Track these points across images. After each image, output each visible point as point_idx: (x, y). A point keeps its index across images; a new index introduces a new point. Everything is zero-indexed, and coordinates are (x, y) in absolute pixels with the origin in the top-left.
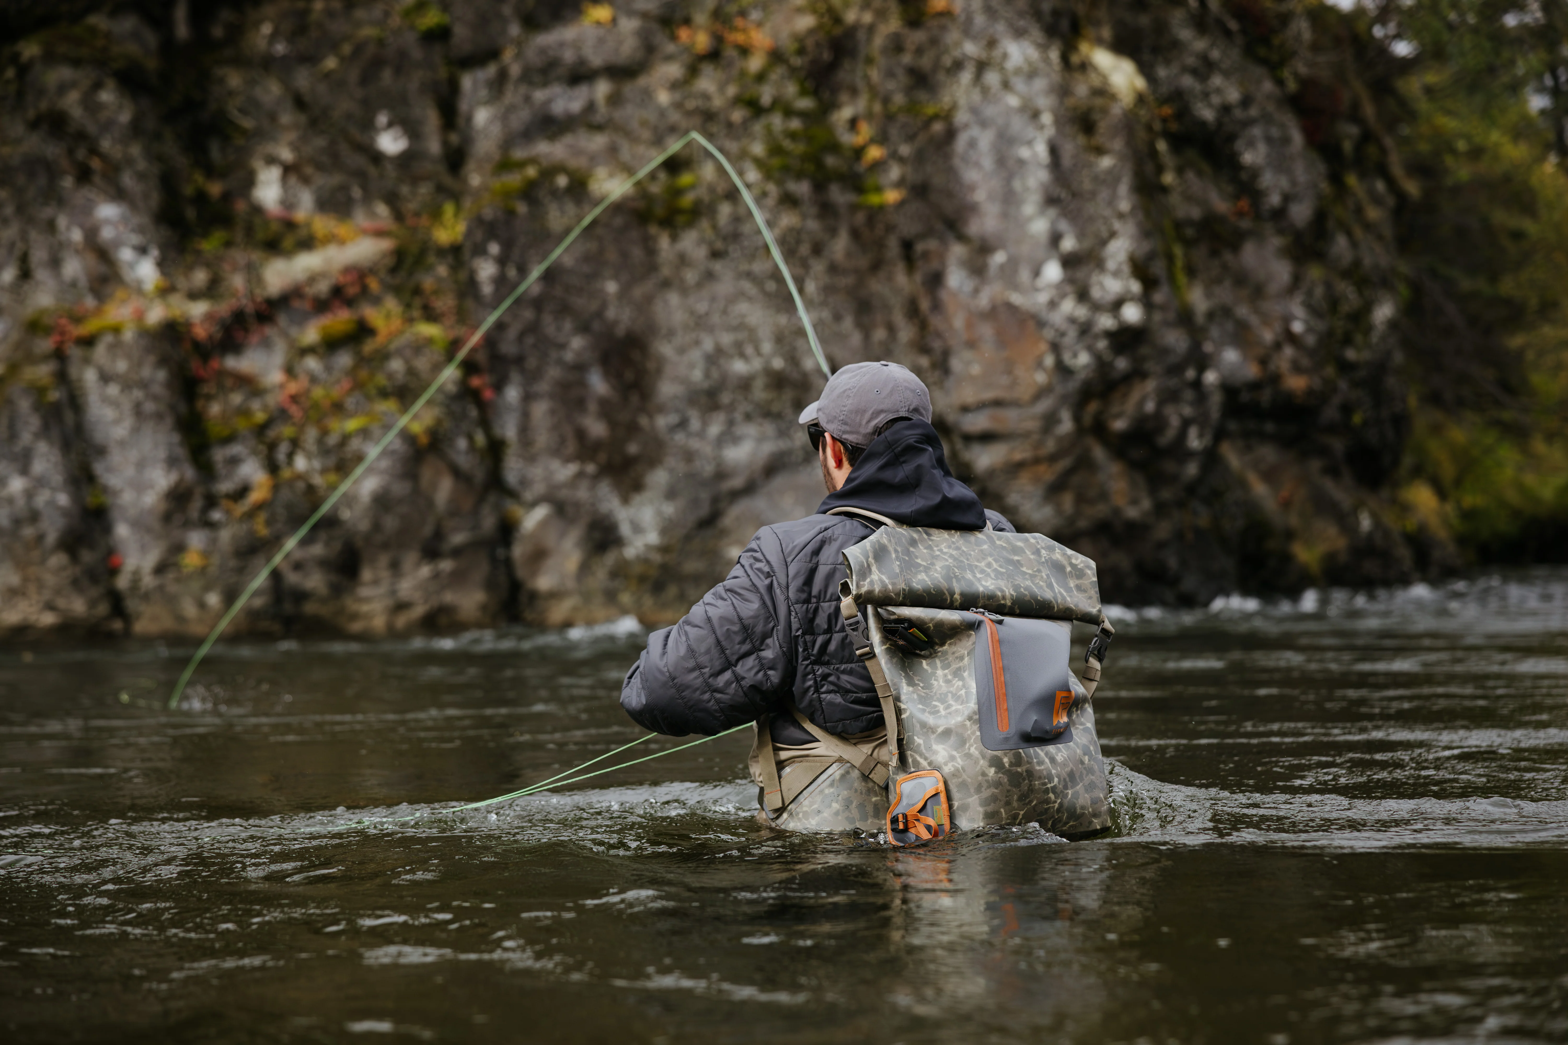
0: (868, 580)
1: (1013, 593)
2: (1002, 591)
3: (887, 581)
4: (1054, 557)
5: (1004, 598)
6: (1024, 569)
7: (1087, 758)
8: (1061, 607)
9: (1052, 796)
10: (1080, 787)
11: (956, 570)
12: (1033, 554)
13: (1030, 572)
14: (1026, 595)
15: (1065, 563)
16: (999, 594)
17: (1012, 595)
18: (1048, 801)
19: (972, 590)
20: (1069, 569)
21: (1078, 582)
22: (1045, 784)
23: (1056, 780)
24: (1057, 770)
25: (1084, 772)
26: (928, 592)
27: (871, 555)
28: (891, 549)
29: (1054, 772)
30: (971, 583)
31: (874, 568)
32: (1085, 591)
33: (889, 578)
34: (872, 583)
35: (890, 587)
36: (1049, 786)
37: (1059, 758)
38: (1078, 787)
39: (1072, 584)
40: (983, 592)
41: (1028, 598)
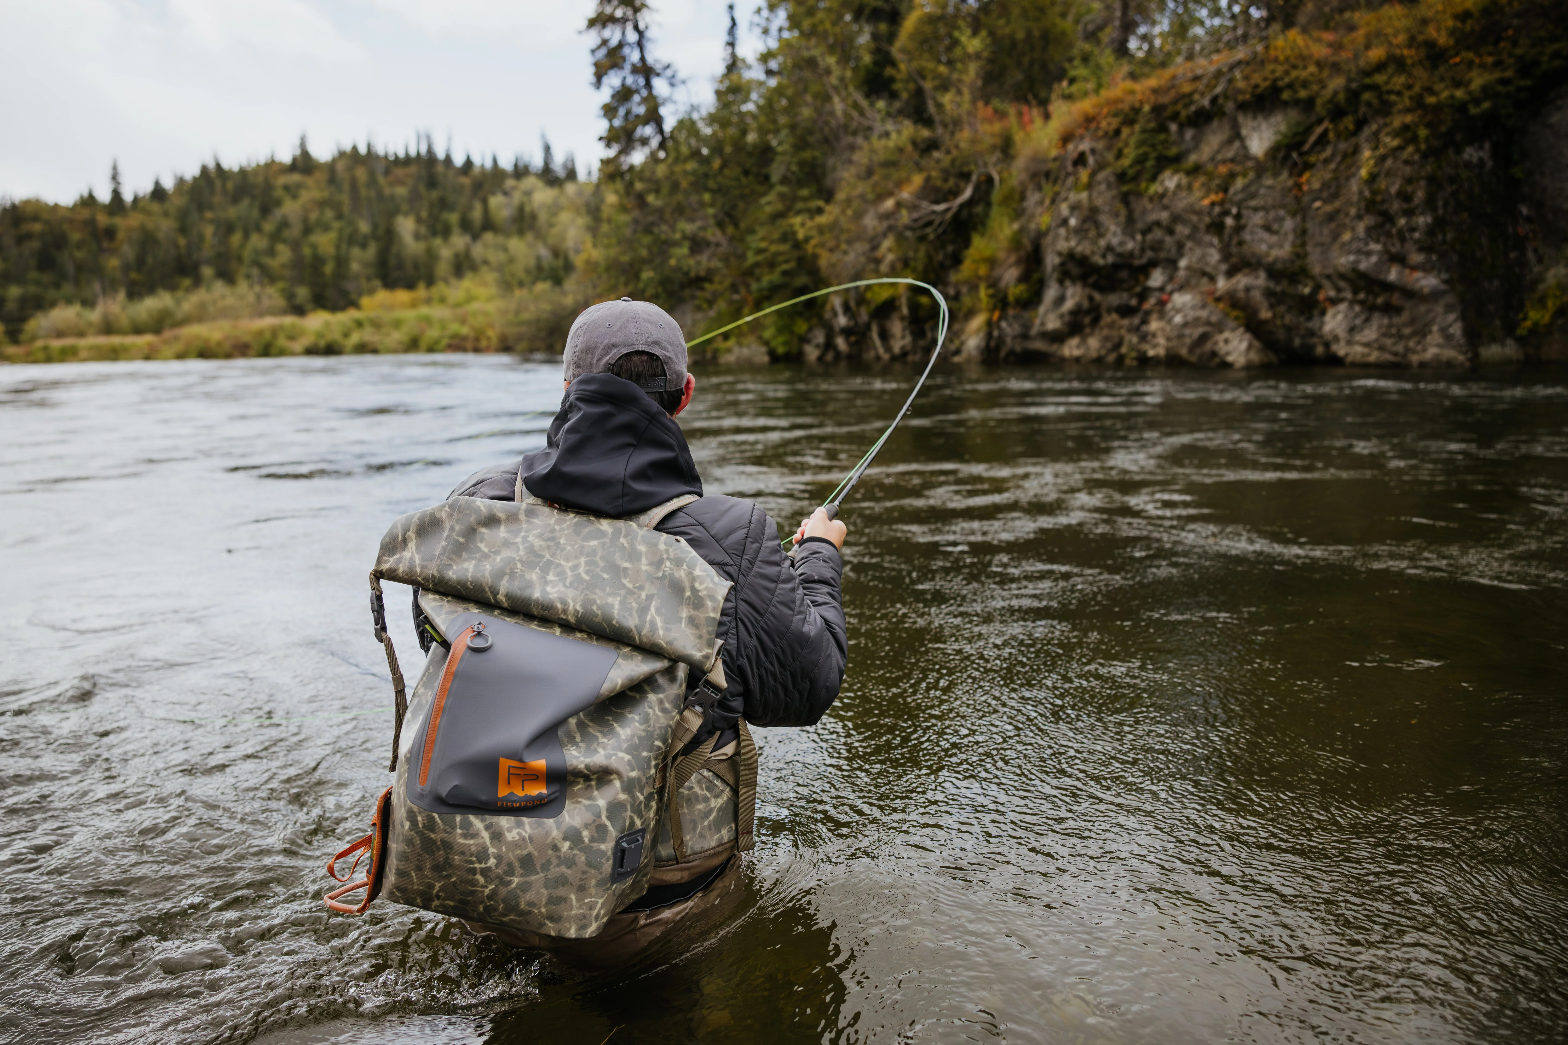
0: (397, 556)
1: (579, 608)
2: (565, 603)
3: (417, 562)
4: (676, 575)
5: (565, 611)
6: (626, 582)
7: (566, 845)
8: (644, 640)
9: (481, 879)
10: (537, 878)
11: (519, 566)
12: (650, 564)
13: (630, 586)
14: (596, 615)
15: (687, 585)
16: (559, 606)
17: (577, 611)
18: (474, 883)
19: (526, 593)
20: (688, 593)
21: (693, 613)
22: (472, 862)
23: (492, 862)
24: (500, 849)
25: (555, 861)
26: (463, 584)
27: (413, 528)
28: (447, 526)
29: (492, 850)
30: (530, 585)
31: (412, 545)
32: (697, 627)
33: (422, 559)
34: (399, 561)
35: (418, 570)
36: (477, 865)
37: (512, 836)
38: (533, 878)
39: (685, 613)
40: (537, 600)
41: (599, 619)
